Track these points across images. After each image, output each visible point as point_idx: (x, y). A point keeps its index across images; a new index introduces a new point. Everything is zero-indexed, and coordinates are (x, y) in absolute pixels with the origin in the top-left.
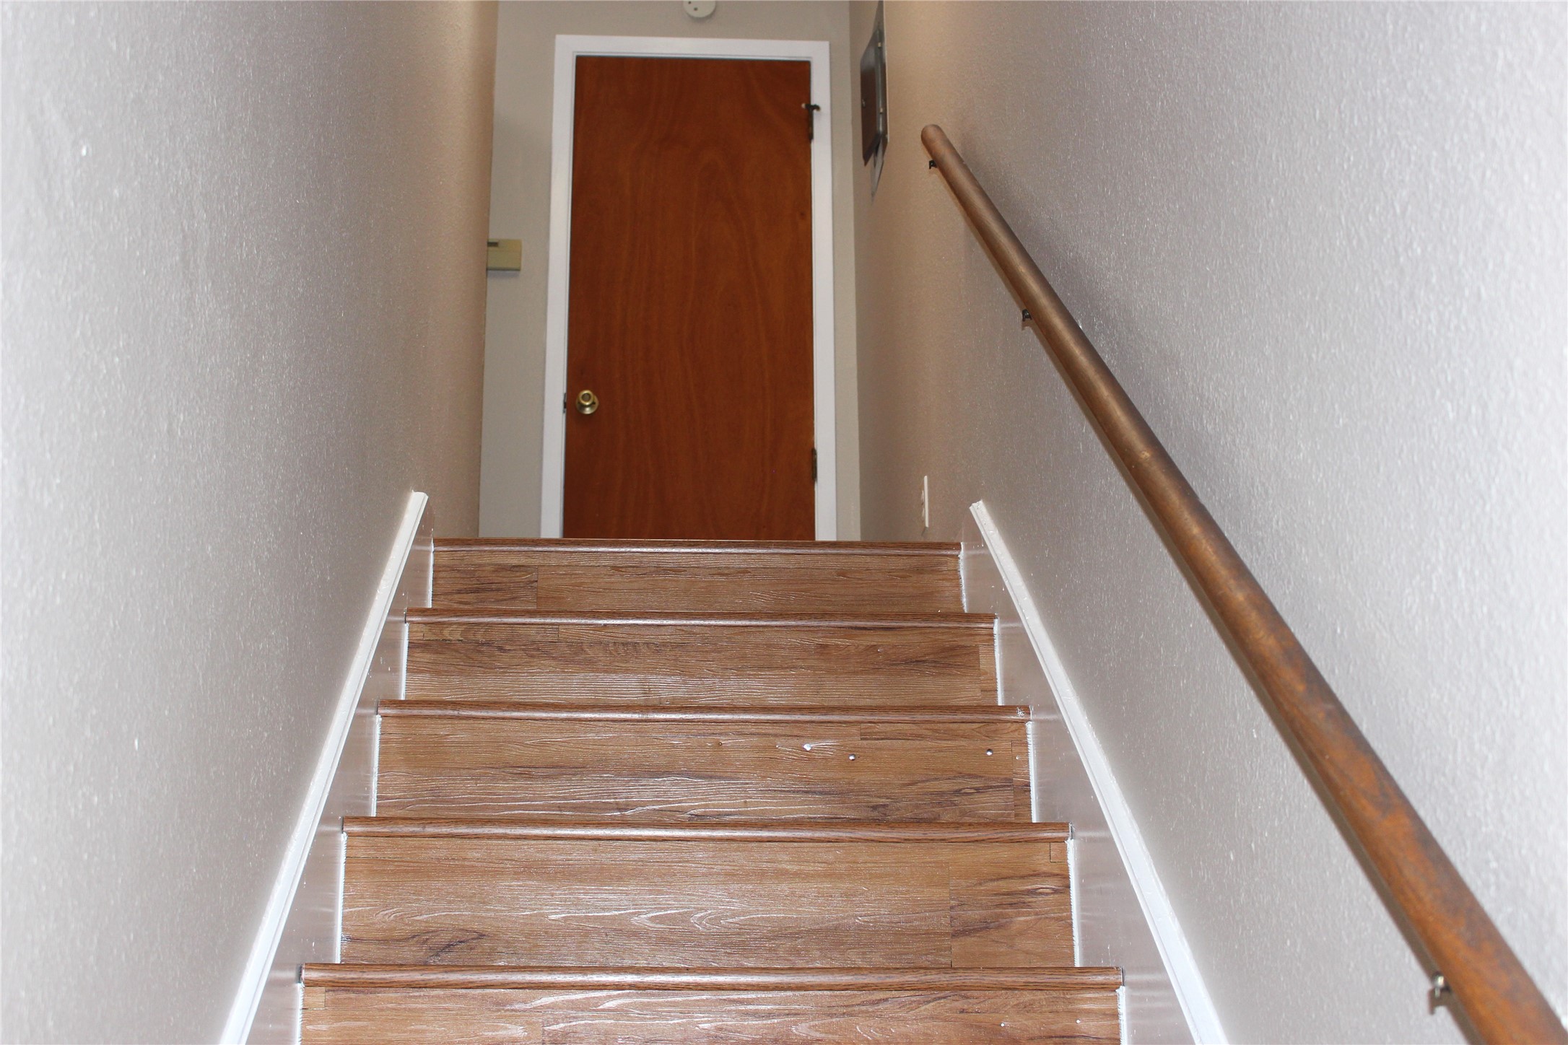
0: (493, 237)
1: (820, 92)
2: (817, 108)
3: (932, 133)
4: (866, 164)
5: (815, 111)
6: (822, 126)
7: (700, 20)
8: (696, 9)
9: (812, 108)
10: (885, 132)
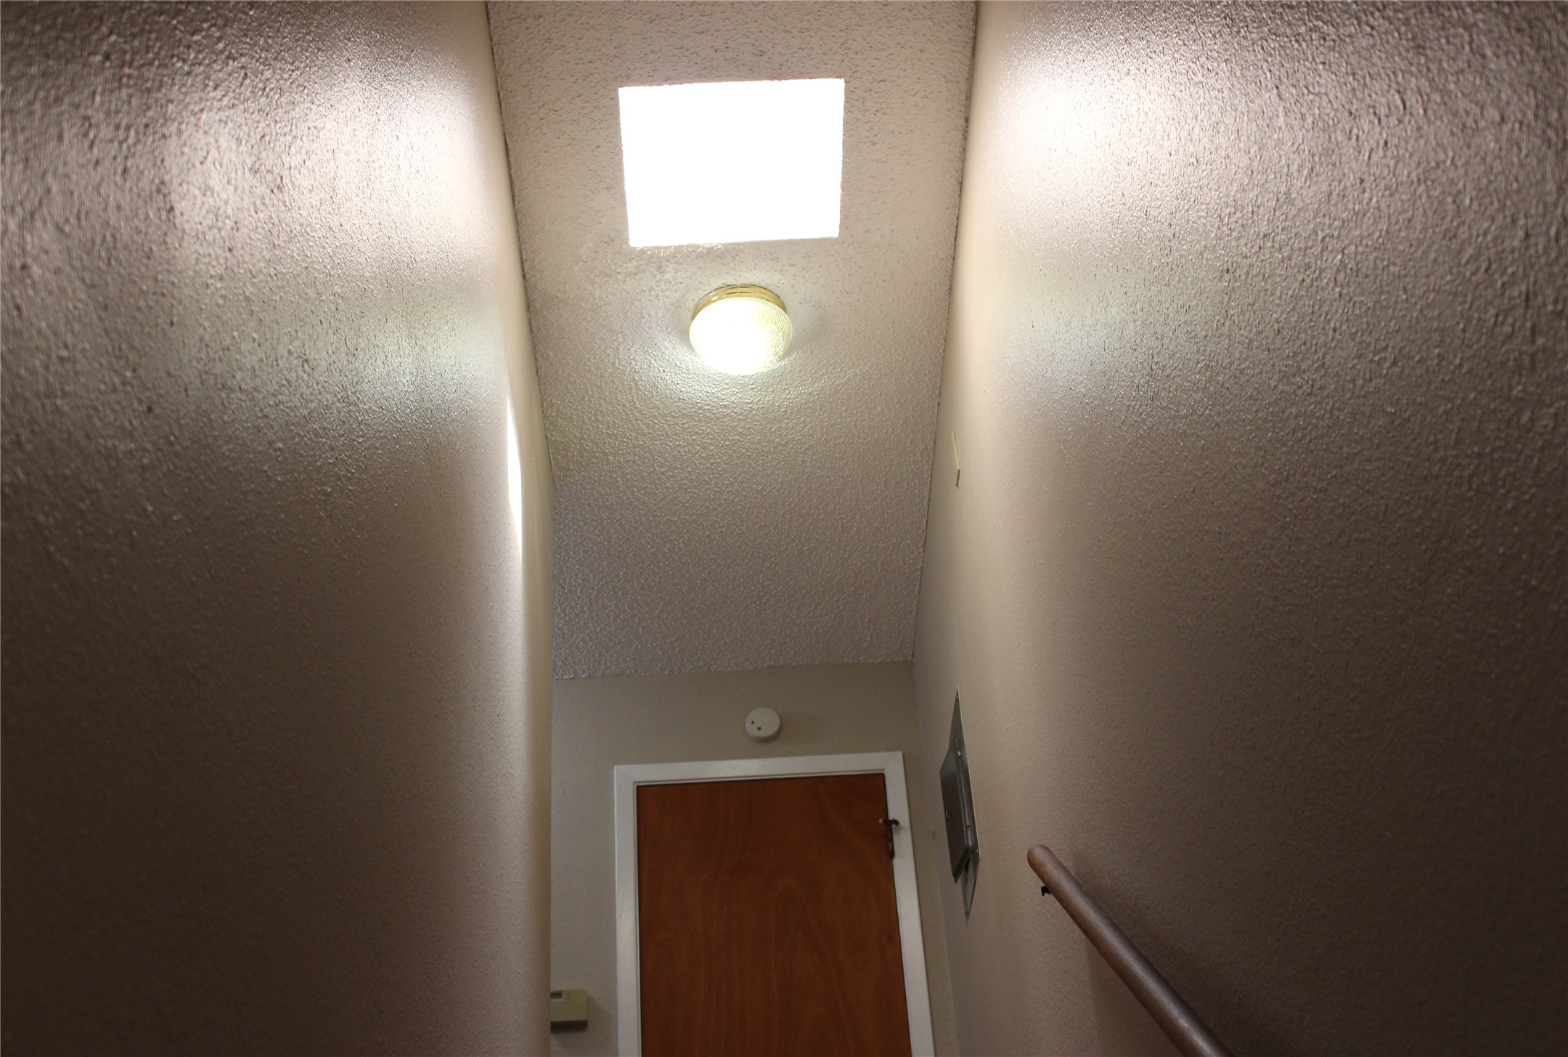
0: (555, 987)
1: (898, 807)
2: (896, 822)
3: (1040, 855)
4: (956, 882)
5: (894, 826)
6: (903, 844)
7: (766, 740)
8: (759, 729)
9: (891, 824)
10: (976, 846)
